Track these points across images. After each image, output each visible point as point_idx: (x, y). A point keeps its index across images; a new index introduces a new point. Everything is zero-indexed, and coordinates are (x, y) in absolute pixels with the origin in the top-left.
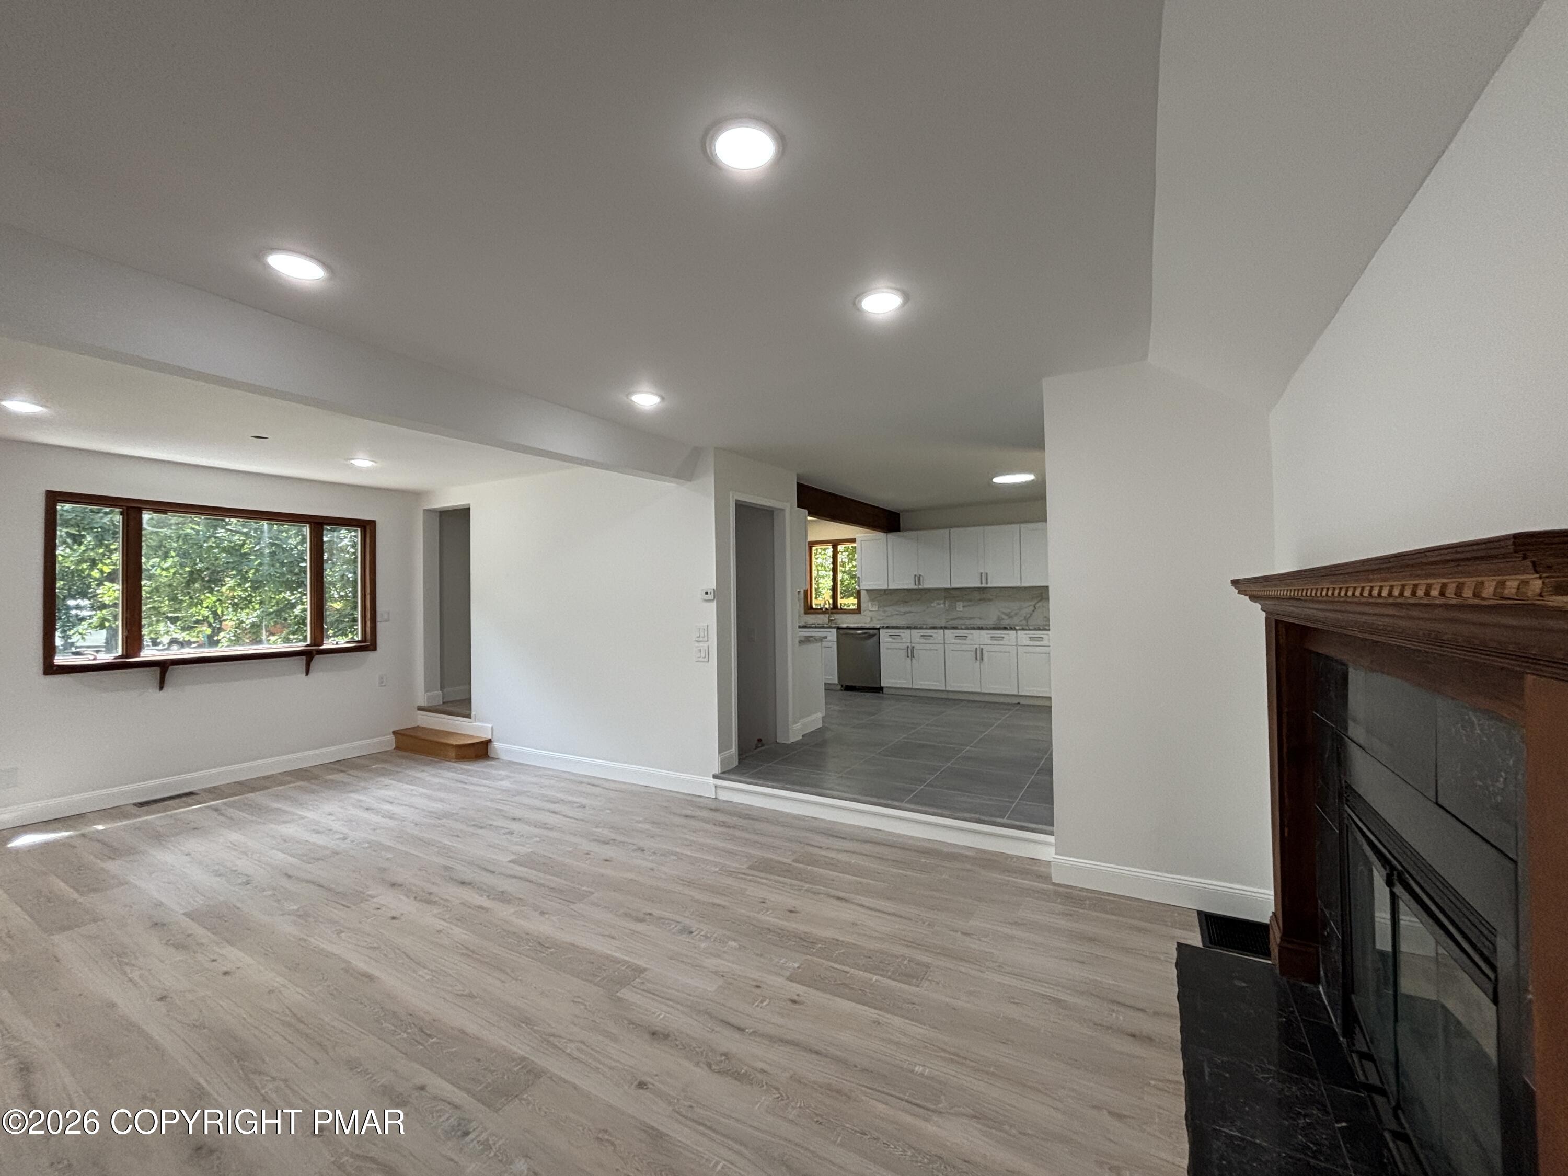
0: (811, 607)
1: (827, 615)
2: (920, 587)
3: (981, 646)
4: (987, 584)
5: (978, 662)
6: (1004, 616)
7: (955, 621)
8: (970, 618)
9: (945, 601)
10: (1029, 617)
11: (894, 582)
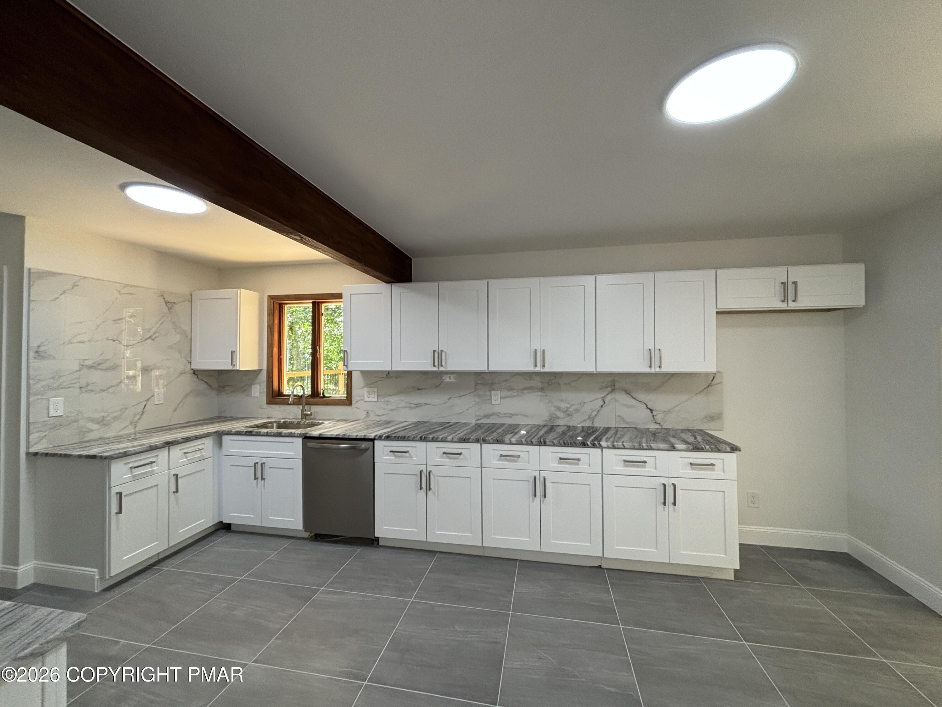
0: (280, 393)
1: (301, 407)
2: (442, 369)
3: (543, 474)
4: (544, 366)
5: (537, 499)
6: (561, 415)
7: (488, 418)
8: (511, 415)
9: (476, 390)
10: (596, 415)
11: (401, 360)
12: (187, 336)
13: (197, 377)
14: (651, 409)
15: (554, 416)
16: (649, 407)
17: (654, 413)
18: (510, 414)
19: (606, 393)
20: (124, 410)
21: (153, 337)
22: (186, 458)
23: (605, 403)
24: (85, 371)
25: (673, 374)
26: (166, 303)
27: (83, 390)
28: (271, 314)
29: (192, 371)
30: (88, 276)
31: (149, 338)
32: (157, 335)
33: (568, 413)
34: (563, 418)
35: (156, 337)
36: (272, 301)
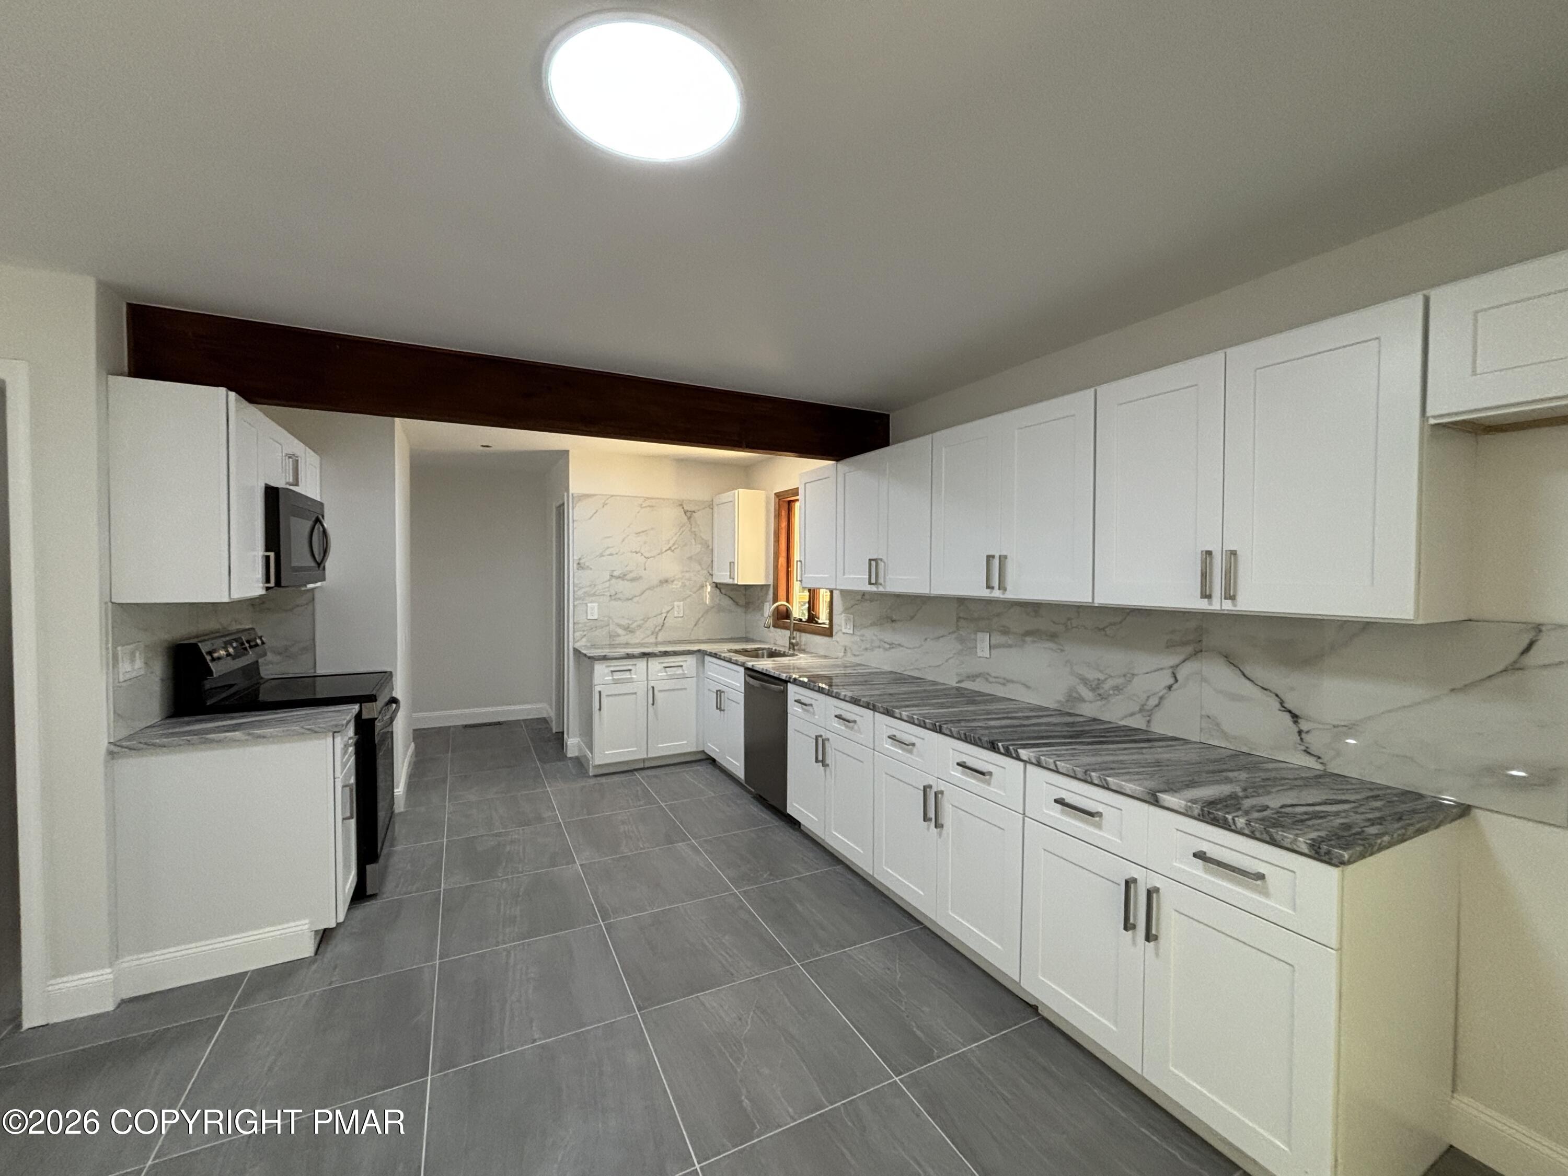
3: (940, 785)
5: (932, 830)
6: (1087, 694)
7: (974, 681)
8: (1005, 682)
9: (958, 628)
10: (1156, 706)
11: (844, 575)
12: (708, 546)
13: (720, 591)
14: (1294, 711)
15: (1074, 695)
16: (1289, 705)
17: (1304, 726)
18: (1004, 679)
19: (1182, 657)
20: (646, 619)
21: (673, 548)
22: (666, 672)
23: (1176, 681)
24: (614, 581)
25: (1368, 623)
26: (685, 513)
27: (613, 598)
28: (778, 516)
29: (714, 585)
30: (615, 494)
31: (668, 550)
32: (676, 546)
33: (1101, 691)
34: (1091, 702)
35: (675, 549)
36: (777, 500)
